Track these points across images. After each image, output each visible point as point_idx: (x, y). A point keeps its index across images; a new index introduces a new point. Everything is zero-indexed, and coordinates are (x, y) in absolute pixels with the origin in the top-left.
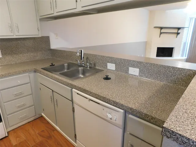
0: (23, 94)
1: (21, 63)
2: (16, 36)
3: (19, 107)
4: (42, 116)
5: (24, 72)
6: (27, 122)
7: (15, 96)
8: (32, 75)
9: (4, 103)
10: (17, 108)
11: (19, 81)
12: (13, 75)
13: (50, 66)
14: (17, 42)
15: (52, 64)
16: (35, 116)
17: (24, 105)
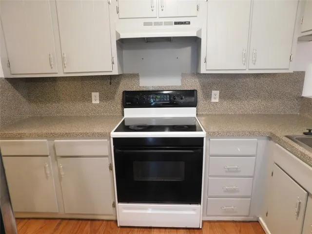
0: (240, 171)
1: (243, 115)
2: (250, 69)
3: (227, 191)
4: (258, 222)
5: (252, 134)
6: (232, 220)
7: (226, 172)
8: (262, 142)
9: (210, 176)
10: (225, 191)
11: (239, 149)
12: (233, 136)
13: (305, 134)
14: (245, 80)
15: (310, 131)
16: (247, 216)
17: (235, 191)
